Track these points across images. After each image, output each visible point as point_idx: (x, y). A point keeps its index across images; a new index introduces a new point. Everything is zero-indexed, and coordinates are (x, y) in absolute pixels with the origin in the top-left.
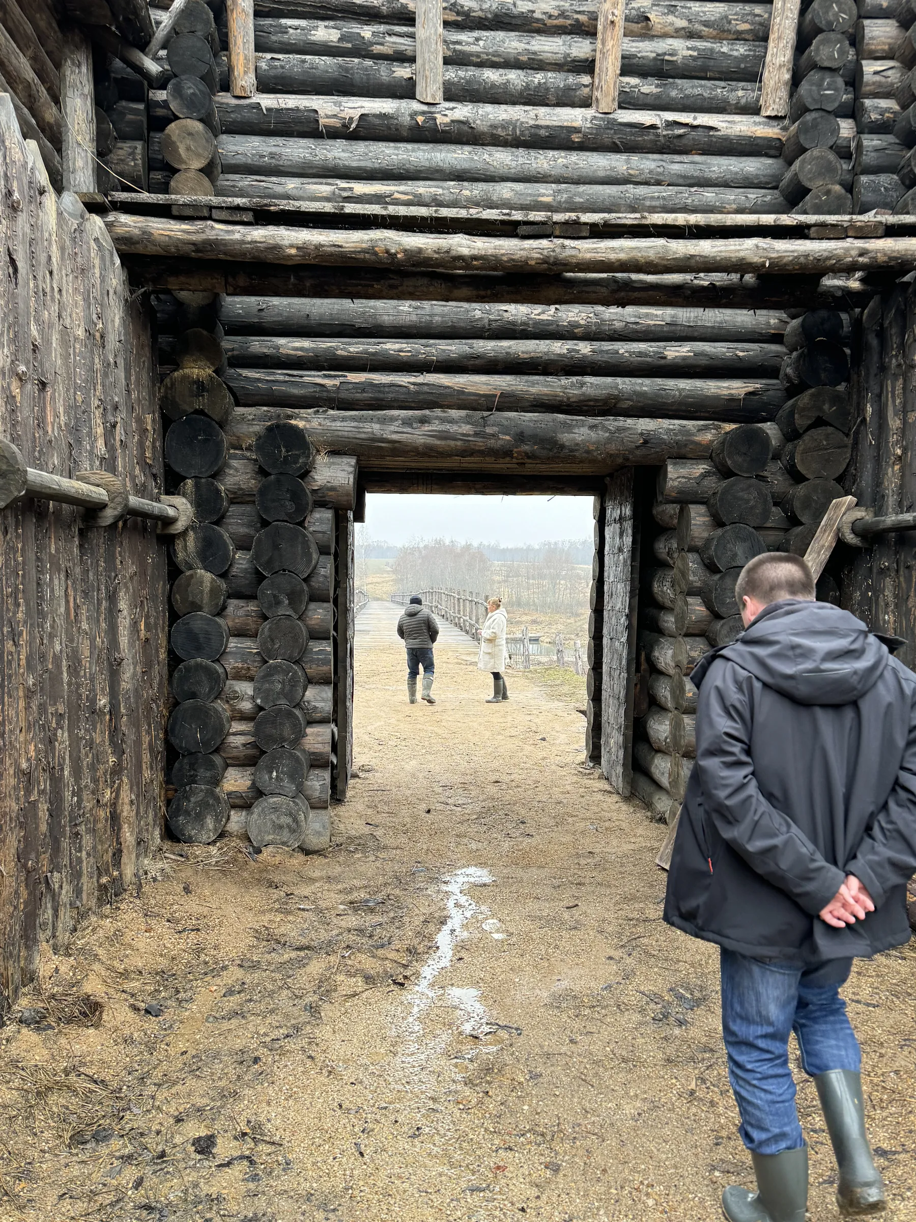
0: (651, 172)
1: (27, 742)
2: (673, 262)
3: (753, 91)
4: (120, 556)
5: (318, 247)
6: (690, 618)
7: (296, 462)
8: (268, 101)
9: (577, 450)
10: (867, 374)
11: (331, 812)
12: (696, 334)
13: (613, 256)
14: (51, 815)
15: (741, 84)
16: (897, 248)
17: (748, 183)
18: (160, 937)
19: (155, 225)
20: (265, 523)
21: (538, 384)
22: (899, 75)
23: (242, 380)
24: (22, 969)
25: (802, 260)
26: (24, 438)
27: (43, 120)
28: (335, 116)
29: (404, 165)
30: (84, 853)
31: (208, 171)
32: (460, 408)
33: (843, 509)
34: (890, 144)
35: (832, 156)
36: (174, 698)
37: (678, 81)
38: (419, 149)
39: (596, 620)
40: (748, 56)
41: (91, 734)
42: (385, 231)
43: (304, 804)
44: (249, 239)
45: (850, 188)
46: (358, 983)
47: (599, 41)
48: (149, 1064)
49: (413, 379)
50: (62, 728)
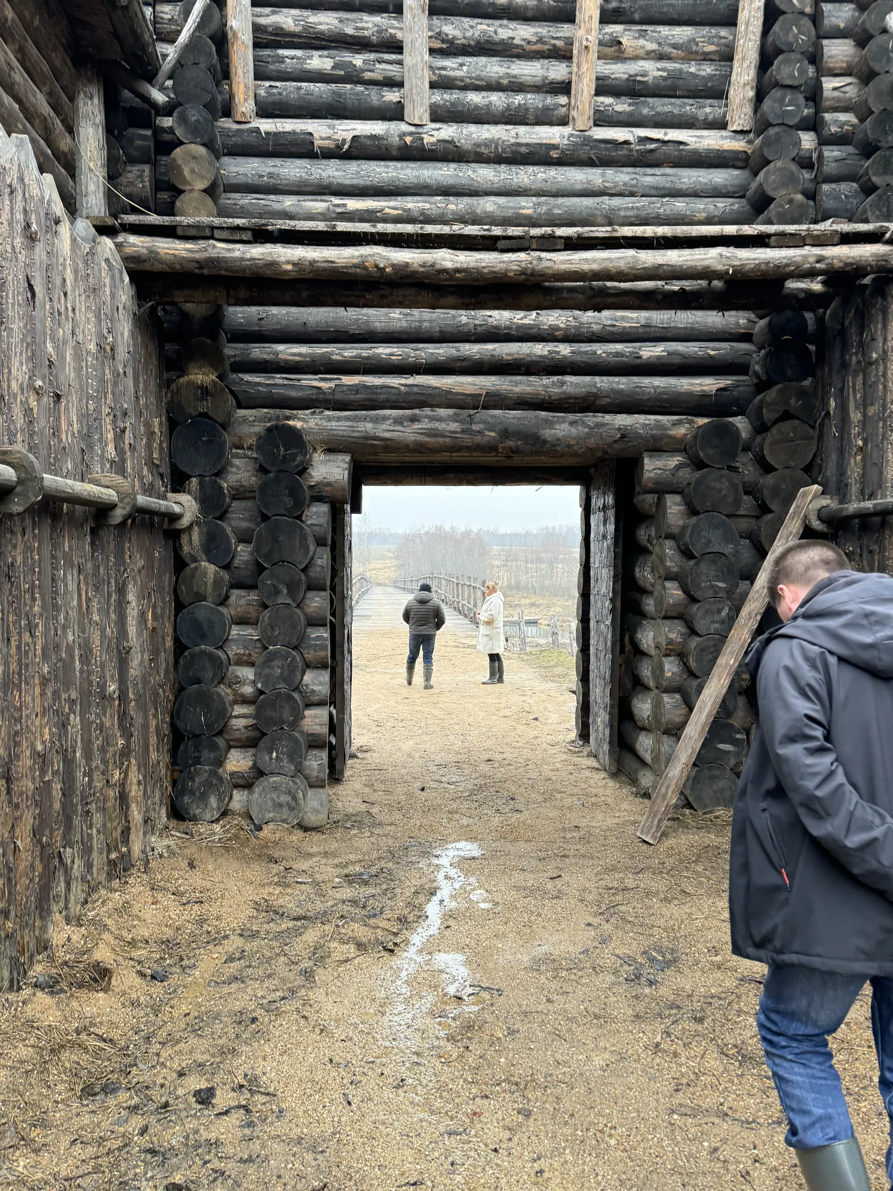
0: (625, 184)
1: (42, 726)
2: (642, 271)
3: (720, 107)
4: (129, 550)
5: (313, 263)
6: (668, 601)
7: (294, 460)
8: (266, 125)
9: (559, 445)
10: (831, 370)
11: (329, 791)
12: (669, 335)
13: (586, 267)
14: (64, 794)
15: (709, 101)
16: (852, 254)
17: (716, 193)
18: (166, 909)
19: (161, 245)
20: (265, 518)
21: (521, 383)
22: (856, 91)
23: (243, 384)
24: (37, 938)
25: (763, 267)
26: (41, 447)
27: (58, 149)
28: (329, 138)
29: (394, 182)
30: (94, 830)
31: (211, 191)
32: (447, 407)
33: (810, 498)
34: (849, 154)
35: (794, 167)
36: (180, 683)
37: (650, 100)
38: (408, 167)
39: (583, 604)
40: (715, 75)
41: (101, 719)
42: (374, 247)
43: (302, 783)
44: (248, 256)
45: (811, 195)
46: (352, 949)
47: (575, 65)
48: (154, 1024)
49: (403, 381)
50: (74, 713)
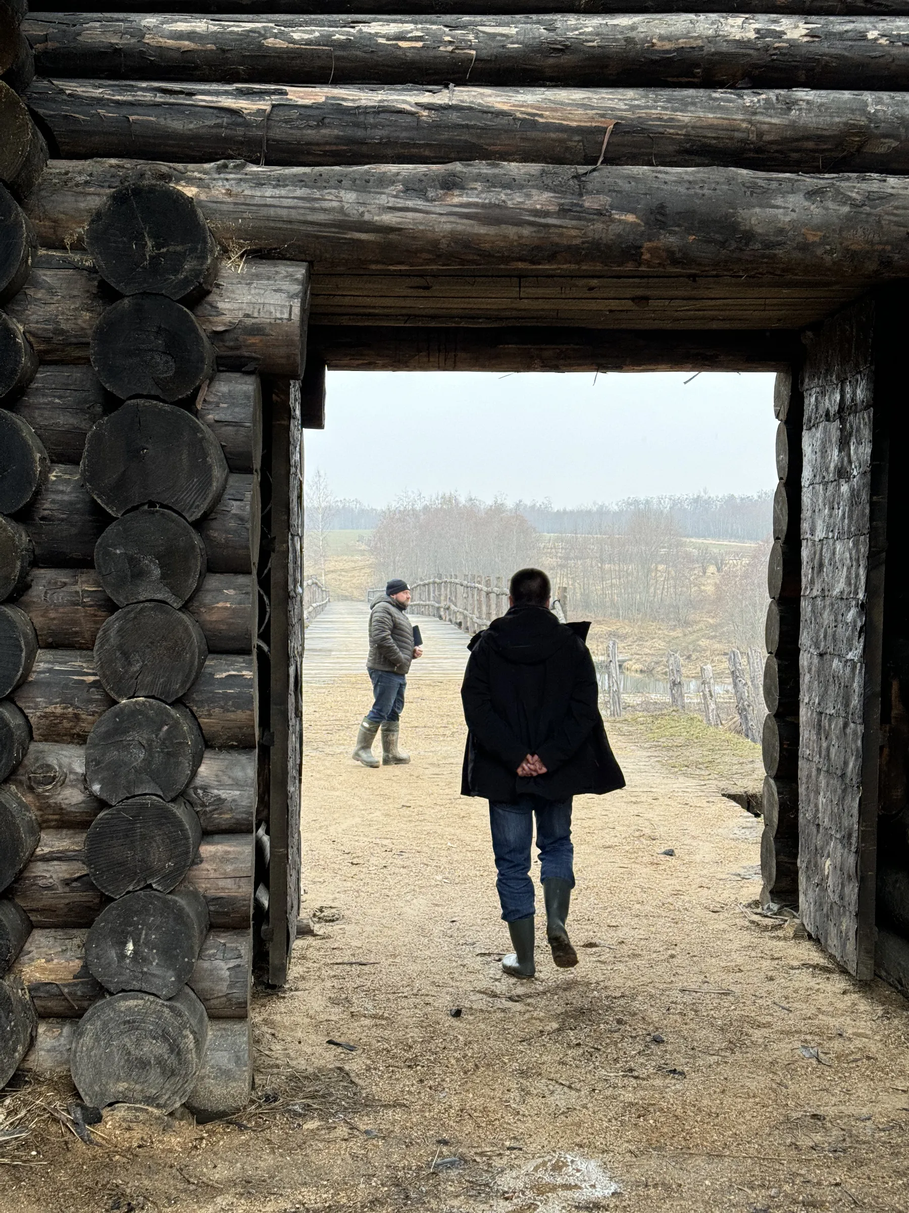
7: (176, 270)
9: (779, 244)
11: (254, 1019)
20: (111, 403)
21: (693, 104)
23: (65, 102)
32: (526, 158)
39: (782, 619)
43: (193, 1011)
49: (426, 98)
